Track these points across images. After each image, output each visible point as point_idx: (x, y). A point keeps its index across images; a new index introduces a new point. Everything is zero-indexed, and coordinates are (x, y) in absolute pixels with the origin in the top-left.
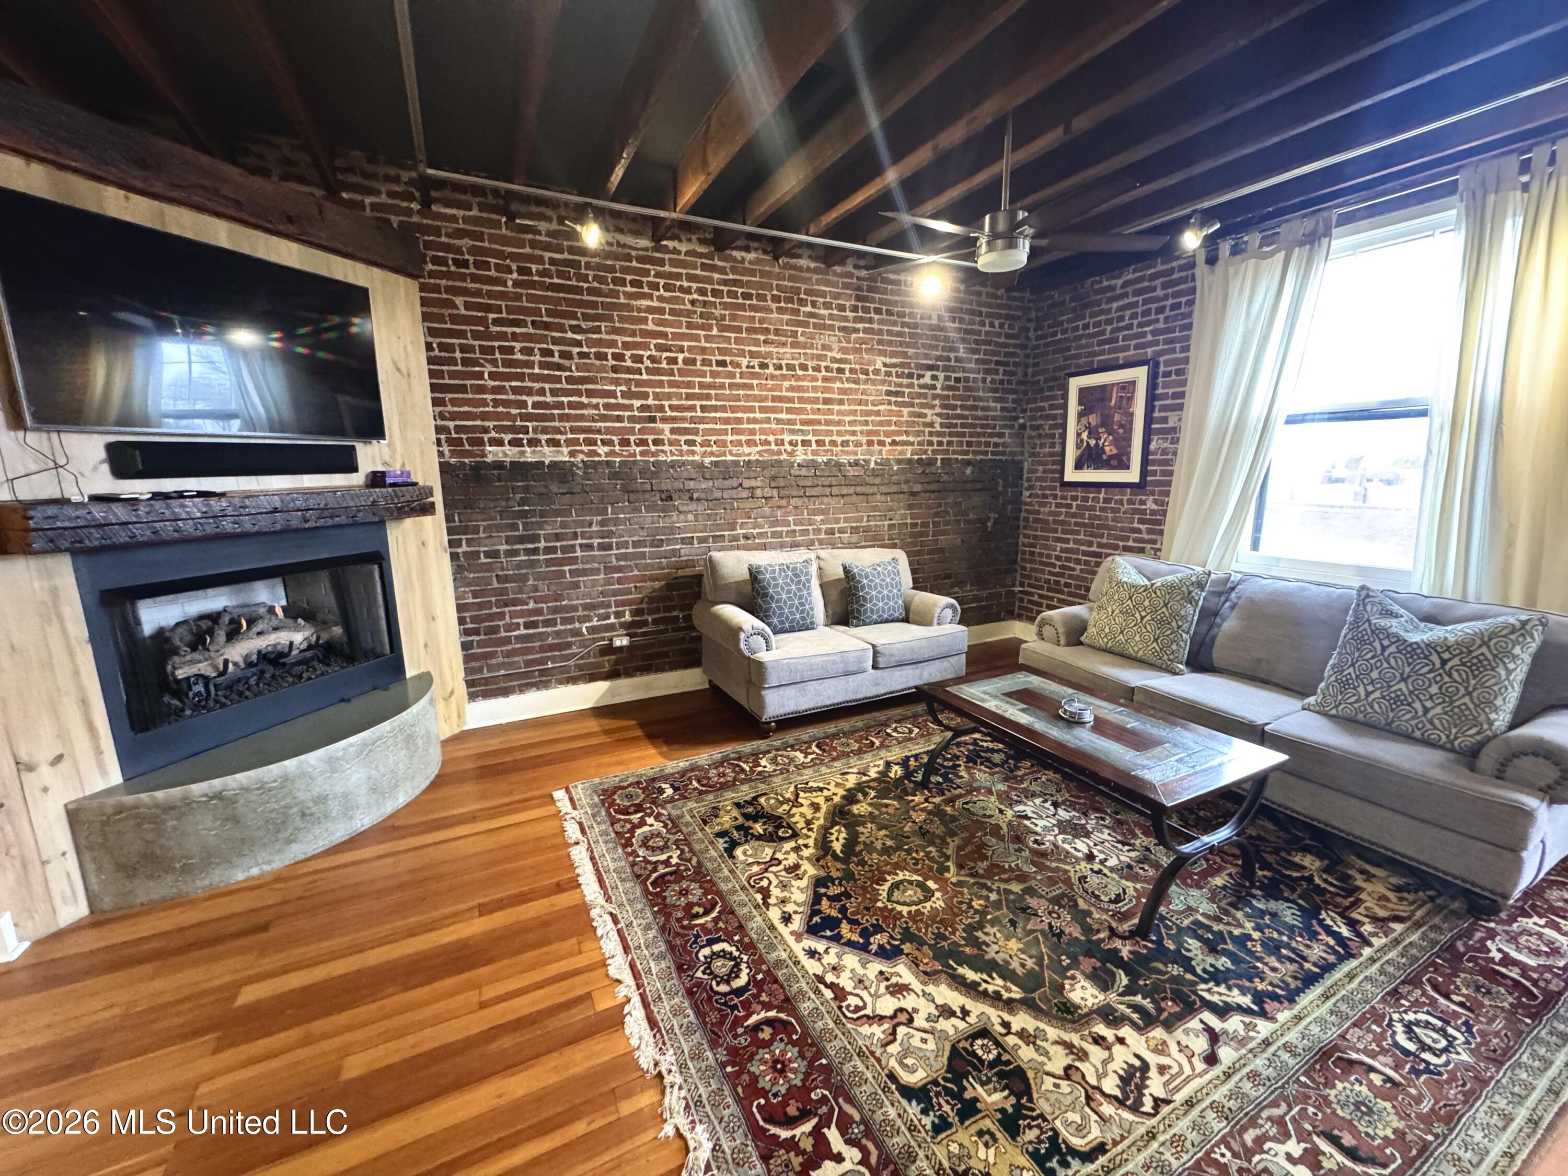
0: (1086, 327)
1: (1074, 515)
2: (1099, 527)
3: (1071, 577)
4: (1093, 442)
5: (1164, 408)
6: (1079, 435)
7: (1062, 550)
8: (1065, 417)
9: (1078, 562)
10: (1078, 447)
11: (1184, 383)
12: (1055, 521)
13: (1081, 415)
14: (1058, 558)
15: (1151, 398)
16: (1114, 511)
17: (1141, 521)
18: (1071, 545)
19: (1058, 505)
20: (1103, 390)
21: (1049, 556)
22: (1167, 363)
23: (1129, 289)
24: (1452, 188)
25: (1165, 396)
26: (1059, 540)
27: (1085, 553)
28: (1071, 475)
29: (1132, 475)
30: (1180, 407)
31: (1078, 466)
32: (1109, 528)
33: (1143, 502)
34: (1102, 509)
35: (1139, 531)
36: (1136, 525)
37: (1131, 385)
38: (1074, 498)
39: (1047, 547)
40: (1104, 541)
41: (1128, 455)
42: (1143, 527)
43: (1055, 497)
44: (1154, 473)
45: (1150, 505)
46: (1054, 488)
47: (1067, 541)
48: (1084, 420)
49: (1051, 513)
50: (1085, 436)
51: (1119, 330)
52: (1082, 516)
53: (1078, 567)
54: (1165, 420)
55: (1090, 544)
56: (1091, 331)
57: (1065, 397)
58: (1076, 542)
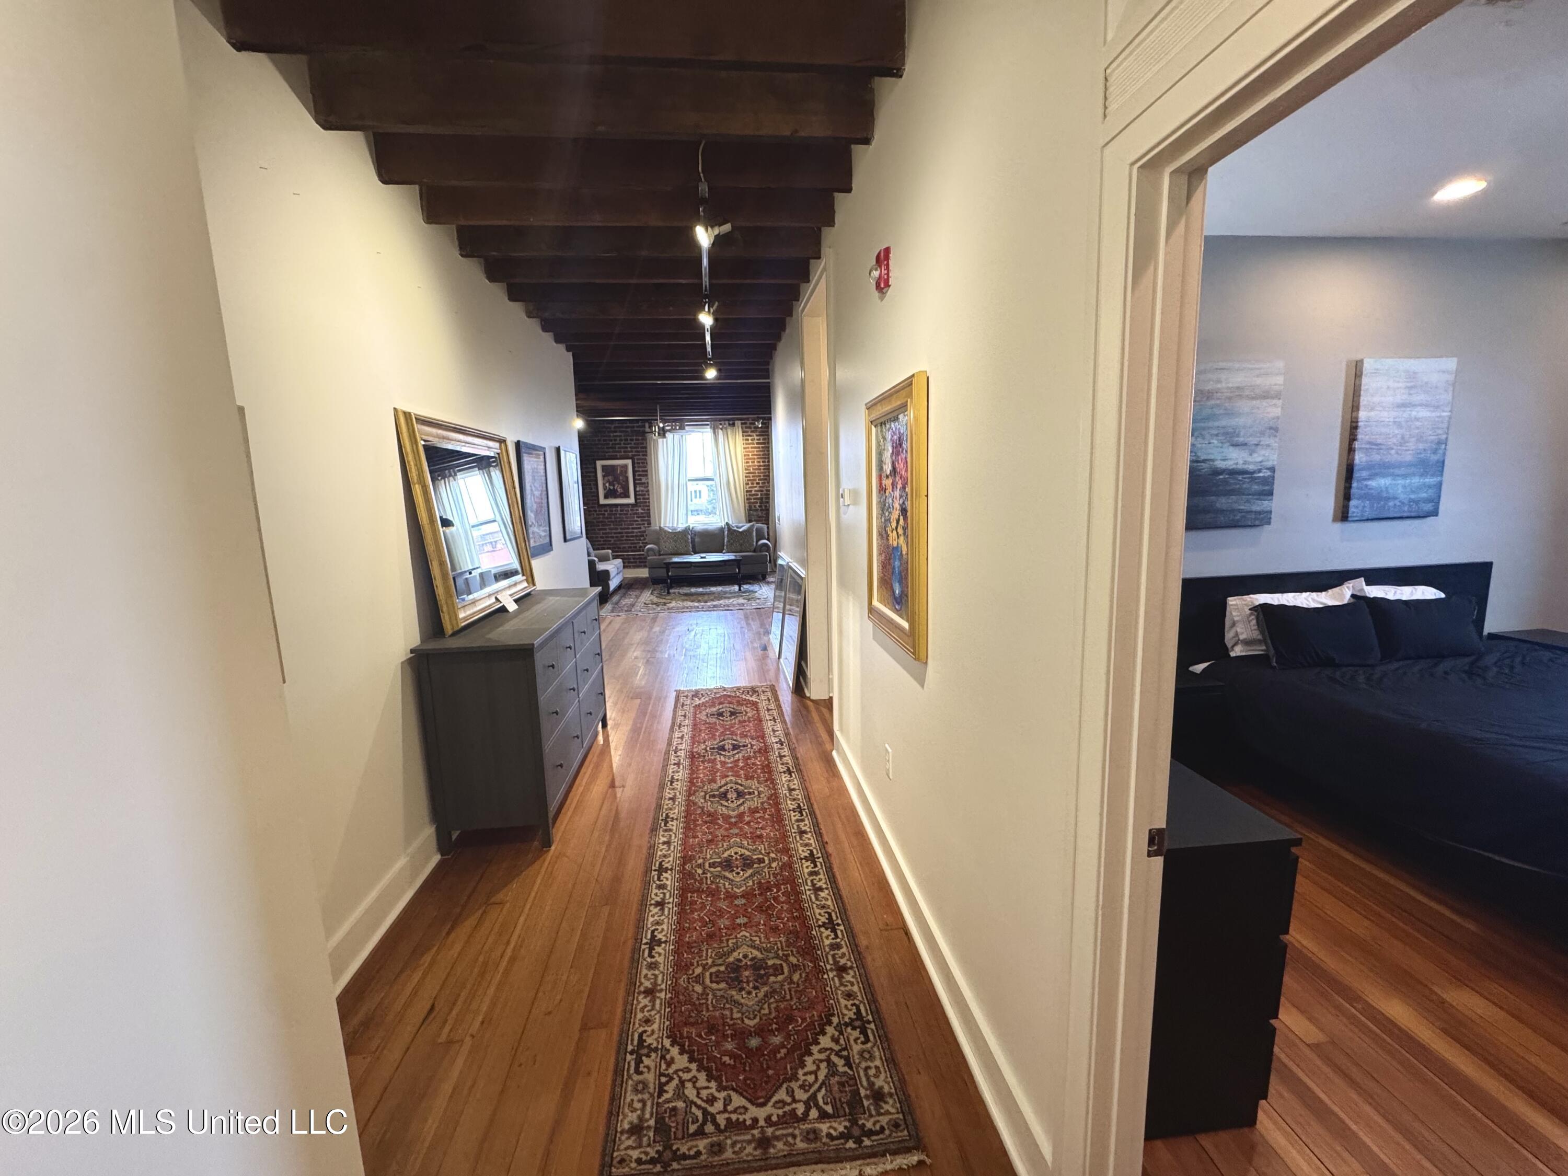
0: (599, 440)
1: (607, 518)
2: (619, 521)
3: (609, 544)
4: (612, 488)
5: (639, 475)
6: (604, 484)
7: (603, 534)
8: (596, 476)
9: (613, 537)
10: (604, 489)
11: (645, 467)
12: (597, 522)
13: (604, 477)
14: (601, 537)
15: (634, 472)
16: (625, 514)
17: (637, 517)
18: (608, 531)
19: (597, 515)
20: (613, 467)
21: (597, 537)
22: (638, 459)
23: (618, 430)
24: (708, 425)
25: (639, 471)
26: (600, 530)
27: (615, 533)
28: (602, 501)
29: (631, 500)
30: (647, 475)
31: (606, 497)
32: (624, 521)
33: (637, 510)
34: (620, 514)
35: (637, 521)
36: (636, 519)
37: (626, 466)
38: (606, 511)
39: (595, 534)
40: (623, 526)
41: (628, 492)
42: (639, 519)
43: (596, 511)
44: (640, 499)
45: (640, 511)
46: (594, 507)
47: (605, 529)
48: (606, 478)
49: (594, 518)
50: (607, 485)
51: (616, 444)
52: (611, 518)
53: (612, 540)
54: (640, 480)
55: (617, 529)
56: (602, 442)
57: (595, 468)
58: (610, 529)
